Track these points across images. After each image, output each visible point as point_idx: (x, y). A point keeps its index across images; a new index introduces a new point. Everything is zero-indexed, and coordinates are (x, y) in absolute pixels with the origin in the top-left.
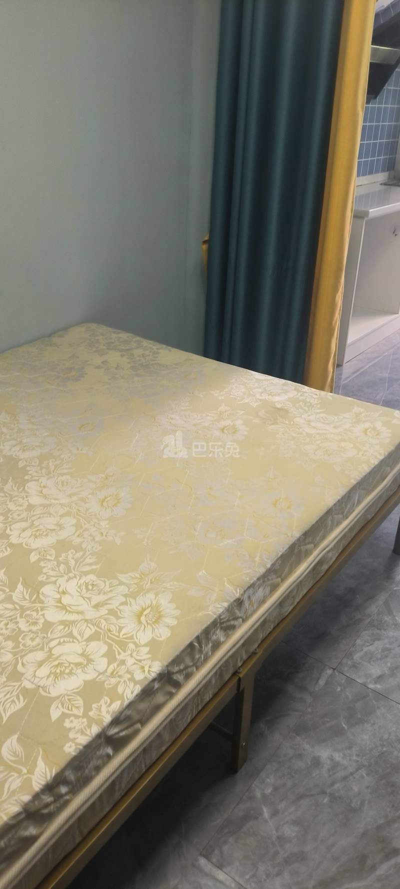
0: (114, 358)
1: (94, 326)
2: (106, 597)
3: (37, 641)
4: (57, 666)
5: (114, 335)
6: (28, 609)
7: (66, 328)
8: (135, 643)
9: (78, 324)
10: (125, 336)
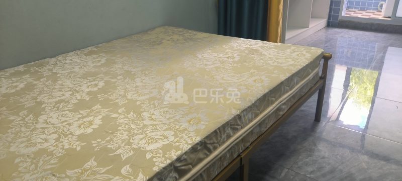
0: (175, 37)
1: (167, 27)
2: (173, 115)
3: (140, 131)
4: (149, 140)
5: (176, 30)
6: (136, 120)
7: (154, 28)
8: (188, 131)
9: (159, 26)
10: (181, 29)
